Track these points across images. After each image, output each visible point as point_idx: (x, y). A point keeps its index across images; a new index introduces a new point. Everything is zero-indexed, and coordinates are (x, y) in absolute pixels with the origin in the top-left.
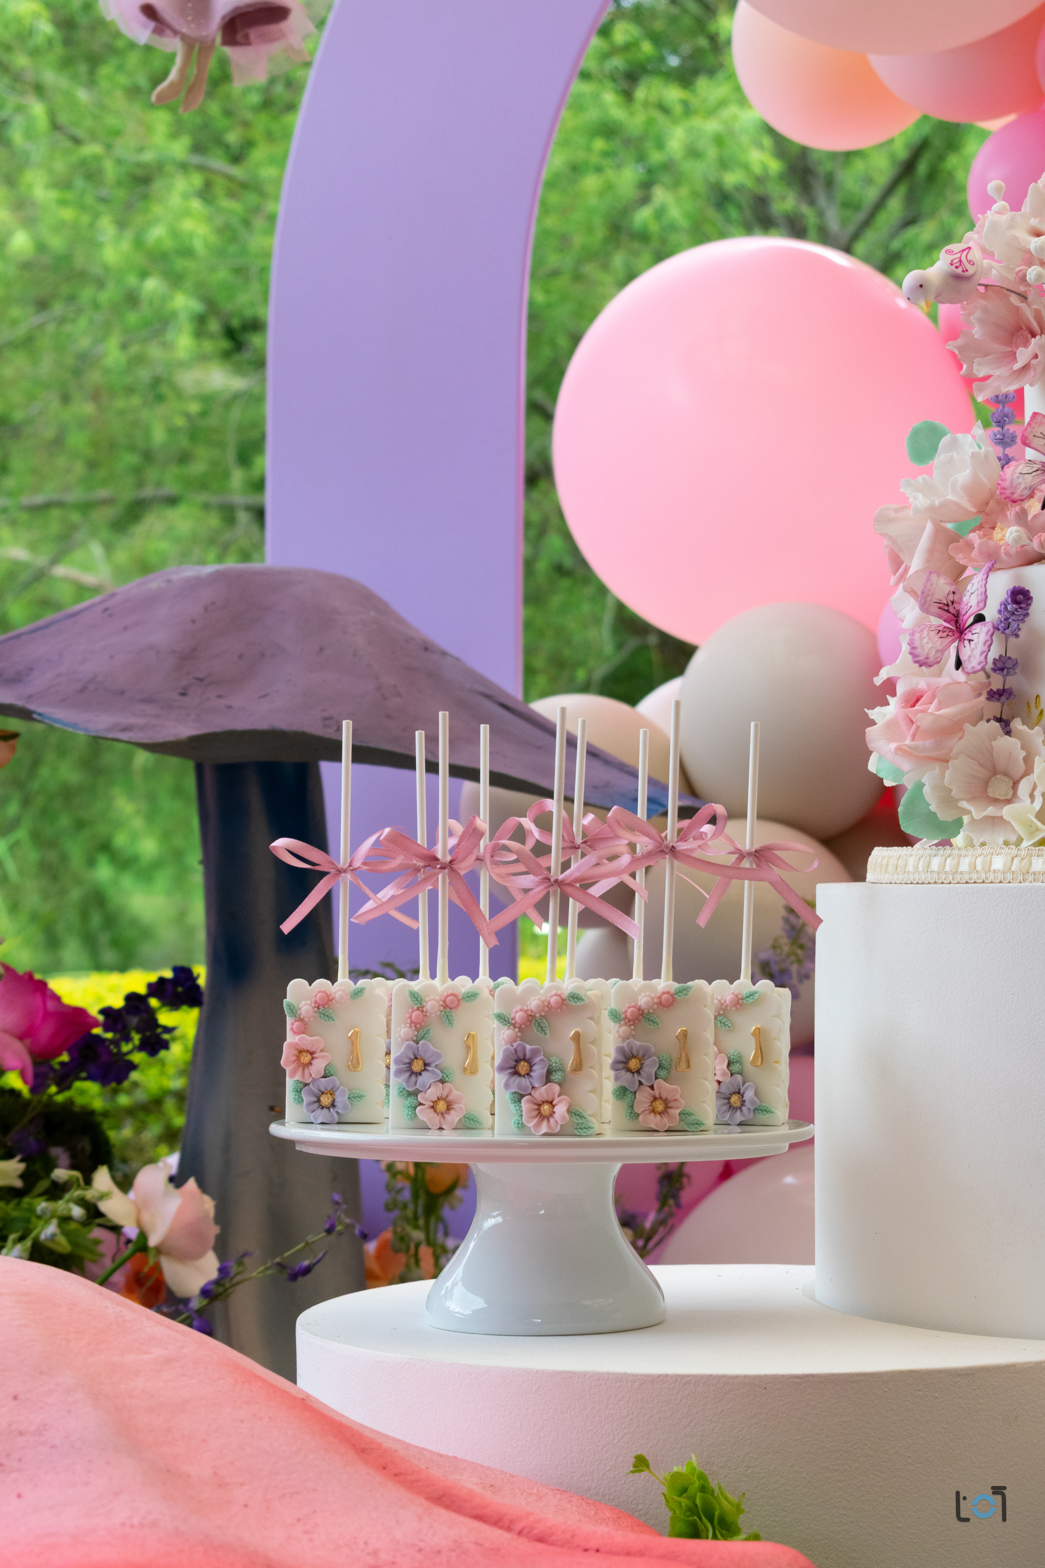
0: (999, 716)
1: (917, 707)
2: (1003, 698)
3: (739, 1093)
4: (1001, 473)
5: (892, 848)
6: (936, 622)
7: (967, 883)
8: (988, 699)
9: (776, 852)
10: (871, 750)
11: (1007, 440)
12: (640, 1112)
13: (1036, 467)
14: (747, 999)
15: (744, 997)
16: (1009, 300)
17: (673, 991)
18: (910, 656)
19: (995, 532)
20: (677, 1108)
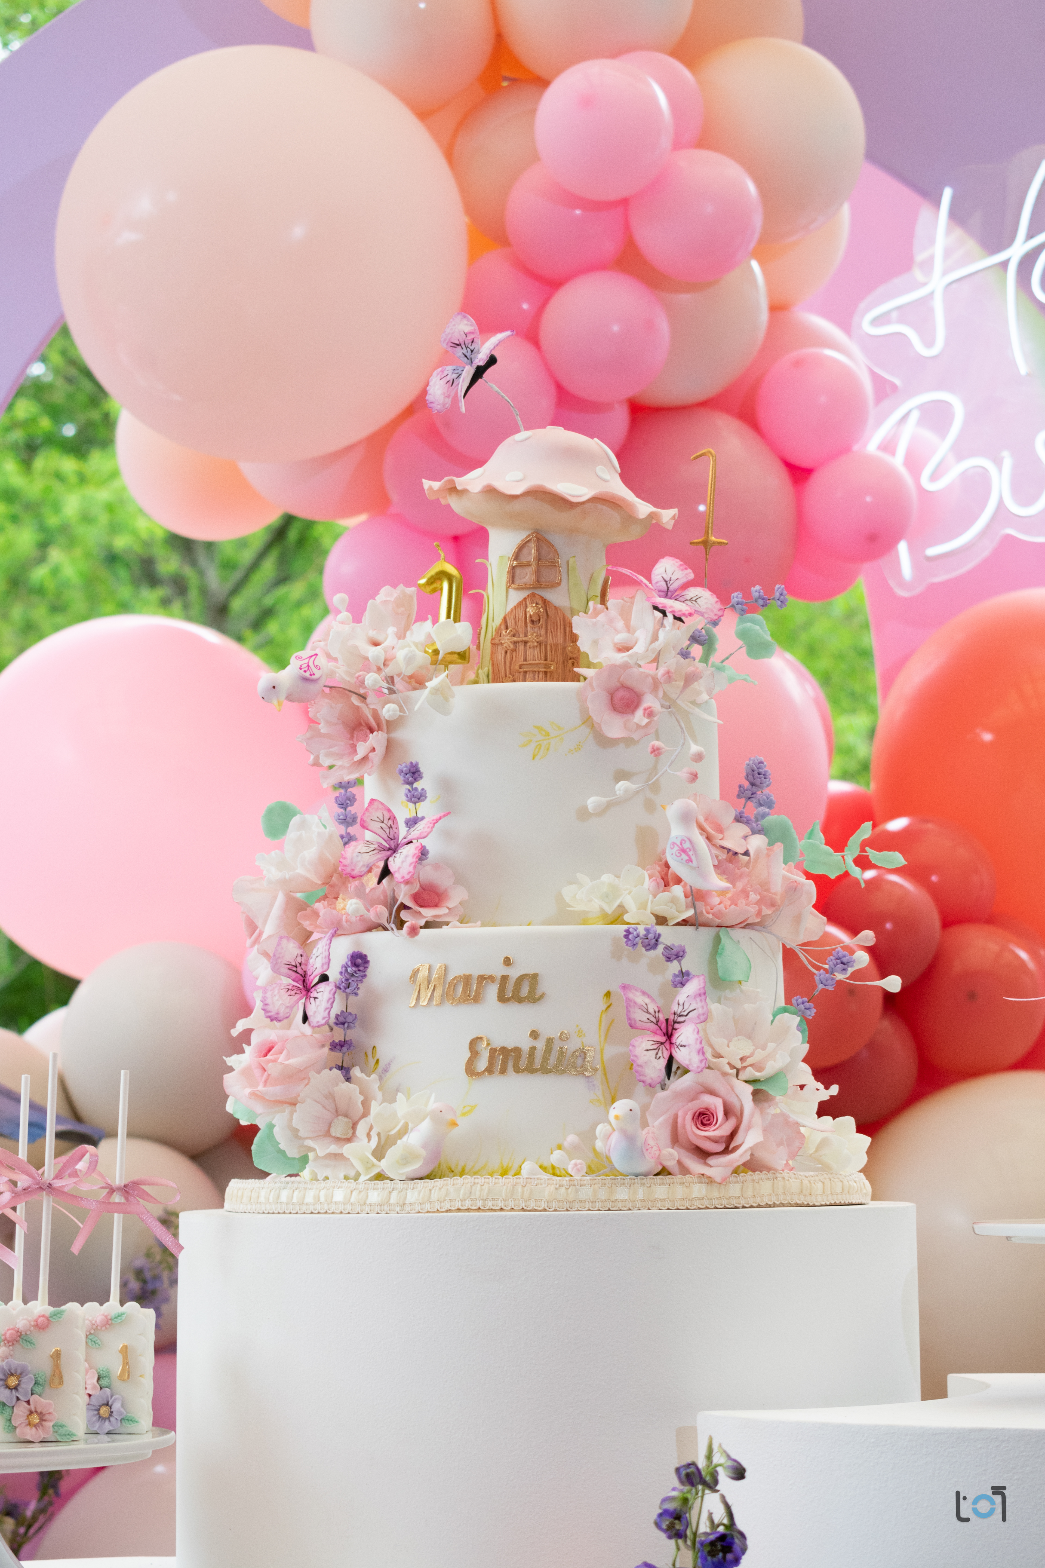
0: (340, 1065)
1: (268, 1057)
2: (344, 1049)
3: (107, 1405)
4: (343, 852)
5: (247, 1180)
6: (287, 981)
7: (312, 1213)
8: (331, 1049)
9: (143, 1187)
10: (228, 1094)
11: (349, 819)
12: (16, 1426)
13: (373, 847)
14: (116, 1320)
15: (113, 1317)
16: (350, 700)
17: (48, 1314)
18: (263, 1012)
19: (338, 902)
20: (51, 1421)
